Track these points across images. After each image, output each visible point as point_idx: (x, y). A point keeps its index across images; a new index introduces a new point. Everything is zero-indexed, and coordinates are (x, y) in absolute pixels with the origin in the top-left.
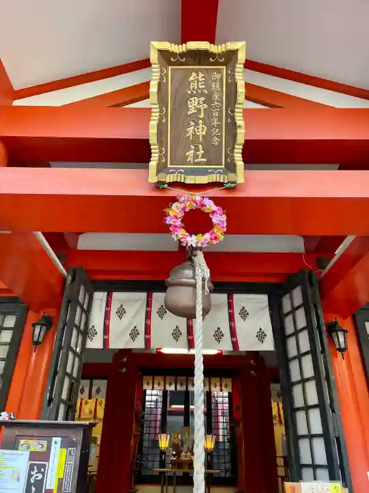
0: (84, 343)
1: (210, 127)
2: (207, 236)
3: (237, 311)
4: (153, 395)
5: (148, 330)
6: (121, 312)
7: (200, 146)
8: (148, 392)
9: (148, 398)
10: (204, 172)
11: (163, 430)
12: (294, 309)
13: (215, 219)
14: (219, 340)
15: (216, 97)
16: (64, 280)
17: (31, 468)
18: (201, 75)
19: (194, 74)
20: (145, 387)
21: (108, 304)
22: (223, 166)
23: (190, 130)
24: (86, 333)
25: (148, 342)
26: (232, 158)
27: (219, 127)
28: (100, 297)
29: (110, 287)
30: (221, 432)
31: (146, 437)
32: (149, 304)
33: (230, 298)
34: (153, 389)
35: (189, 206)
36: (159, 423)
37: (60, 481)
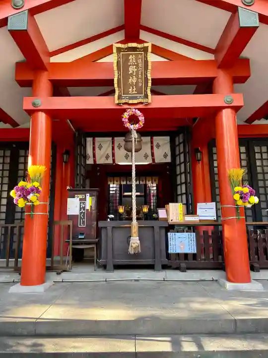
0: (85, 162)
1: (138, 78)
2: (137, 125)
3: (155, 144)
4: (113, 187)
5: (113, 155)
6: (100, 147)
7: (134, 87)
8: (111, 186)
9: (111, 189)
10: (136, 98)
11: (121, 204)
12: (180, 143)
13: (140, 118)
14: (146, 158)
15: (140, 65)
16: (75, 134)
17: (81, 203)
18: (134, 56)
19: (131, 56)
20: (109, 183)
21: (94, 143)
22: (143, 95)
23: (130, 80)
24: (85, 157)
25: (114, 160)
26: (147, 92)
27: (142, 79)
28: (89, 140)
29: (94, 135)
30: (152, 204)
31: (111, 208)
32: (113, 143)
33: (152, 139)
34: (114, 184)
35: (131, 113)
36: (117, 201)
37: (91, 207)
